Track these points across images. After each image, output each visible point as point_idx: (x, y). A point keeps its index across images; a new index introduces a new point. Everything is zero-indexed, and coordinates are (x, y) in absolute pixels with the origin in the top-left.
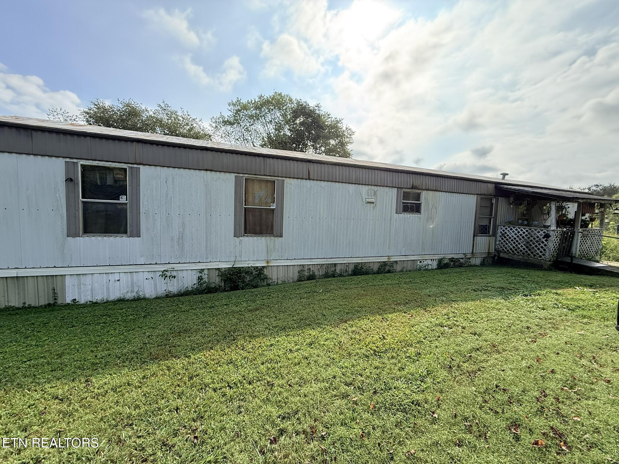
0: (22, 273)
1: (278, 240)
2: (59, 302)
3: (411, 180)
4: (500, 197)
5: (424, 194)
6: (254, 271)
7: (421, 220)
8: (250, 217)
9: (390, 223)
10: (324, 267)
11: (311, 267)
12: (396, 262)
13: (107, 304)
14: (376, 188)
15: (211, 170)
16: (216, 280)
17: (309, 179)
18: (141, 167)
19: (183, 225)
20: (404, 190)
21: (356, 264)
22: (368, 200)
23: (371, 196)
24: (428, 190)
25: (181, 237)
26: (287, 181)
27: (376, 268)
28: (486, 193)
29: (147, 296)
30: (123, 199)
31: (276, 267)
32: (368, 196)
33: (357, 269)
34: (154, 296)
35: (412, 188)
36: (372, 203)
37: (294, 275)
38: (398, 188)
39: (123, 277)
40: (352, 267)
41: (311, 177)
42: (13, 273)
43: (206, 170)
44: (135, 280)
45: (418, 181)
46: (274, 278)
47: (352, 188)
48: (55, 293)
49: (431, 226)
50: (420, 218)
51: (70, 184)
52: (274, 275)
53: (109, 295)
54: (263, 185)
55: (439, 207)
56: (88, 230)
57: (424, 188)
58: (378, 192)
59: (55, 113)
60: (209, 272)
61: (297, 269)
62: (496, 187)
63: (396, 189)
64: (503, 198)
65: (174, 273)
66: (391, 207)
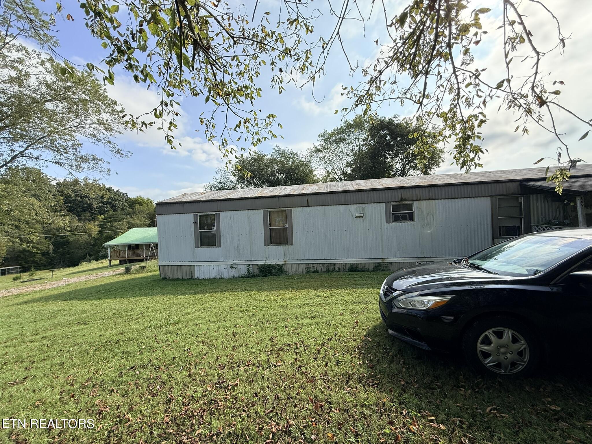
0: (182, 264)
1: (291, 247)
2: (193, 277)
3: (399, 194)
4: (530, 194)
5: (416, 204)
6: (277, 267)
7: (416, 227)
8: (273, 234)
9: (381, 231)
10: (325, 265)
11: (315, 265)
12: (391, 263)
13: (209, 279)
14: (364, 206)
15: (251, 210)
16: (257, 272)
17: (308, 206)
18: (220, 212)
19: (239, 240)
20: (393, 203)
21: (351, 264)
22: (357, 215)
23: (360, 212)
24: (420, 200)
25: (238, 247)
26: (293, 209)
27: (371, 267)
28: (505, 193)
29: (225, 278)
30: (214, 229)
31: (290, 265)
32: (357, 212)
33: (353, 268)
34: (228, 278)
35: (402, 200)
36: (362, 217)
37: (302, 269)
38: (385, 203)
39: (215, 267)
40: (348, 266)
41: (310, 205)
42: (178, 264)
43: (248, 210)
44: (220, 269)
45: (407, 194)
46: (290, 271)
47: (342, 208)
48: (192, 274)
49: (429, 232)
50: (414, 225)
51: (195, 224)
52: (289, 270)
53: (210, 276)
54: (280, 214)
55: (436, 213)
56: (202, 245)
57: (414, 199)
58: (366, 208)
59: (219, 170)
60: (253, 267)
61: (305, 267)
62: (521, 185)
63: (384, 203)
64: (539, 195)
65: (236, 266)
66: (381, 219)
